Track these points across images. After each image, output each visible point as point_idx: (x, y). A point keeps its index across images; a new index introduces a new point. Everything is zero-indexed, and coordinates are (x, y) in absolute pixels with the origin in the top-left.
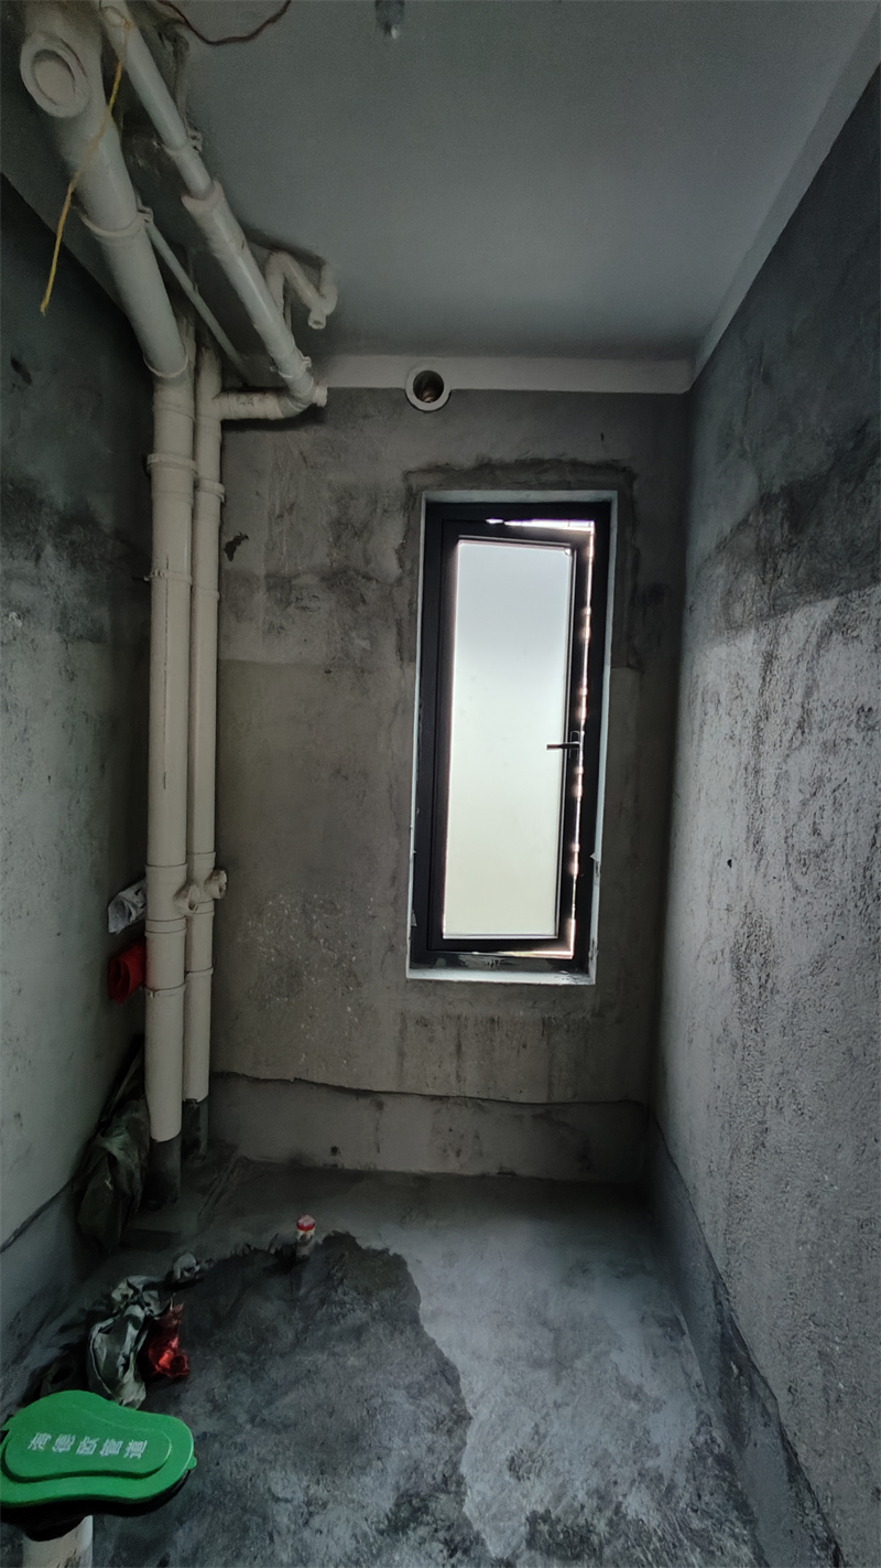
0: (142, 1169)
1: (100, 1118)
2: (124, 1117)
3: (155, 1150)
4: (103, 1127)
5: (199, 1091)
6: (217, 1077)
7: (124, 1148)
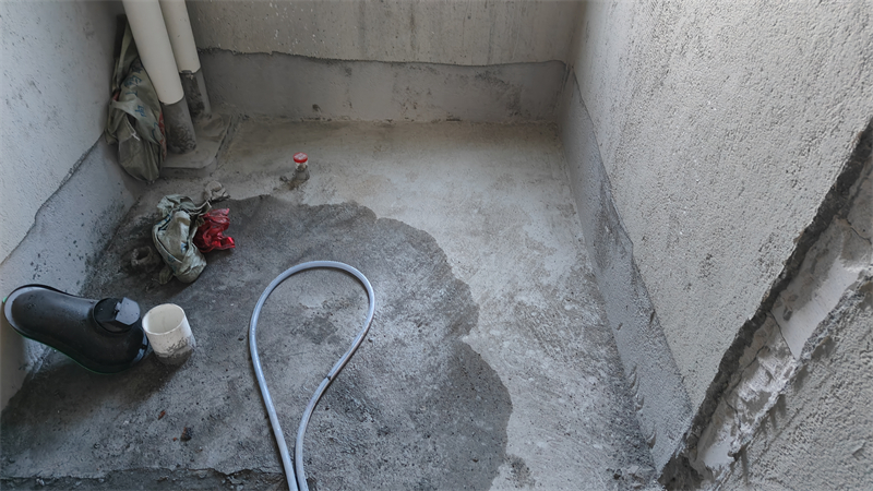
0: (160, 125)
1: (111, 88)
2: (131, 87)
3: (166, 111)
4: (116, 94)
5: (192, 64)
6: (203, 53)
7: (140, 109)
